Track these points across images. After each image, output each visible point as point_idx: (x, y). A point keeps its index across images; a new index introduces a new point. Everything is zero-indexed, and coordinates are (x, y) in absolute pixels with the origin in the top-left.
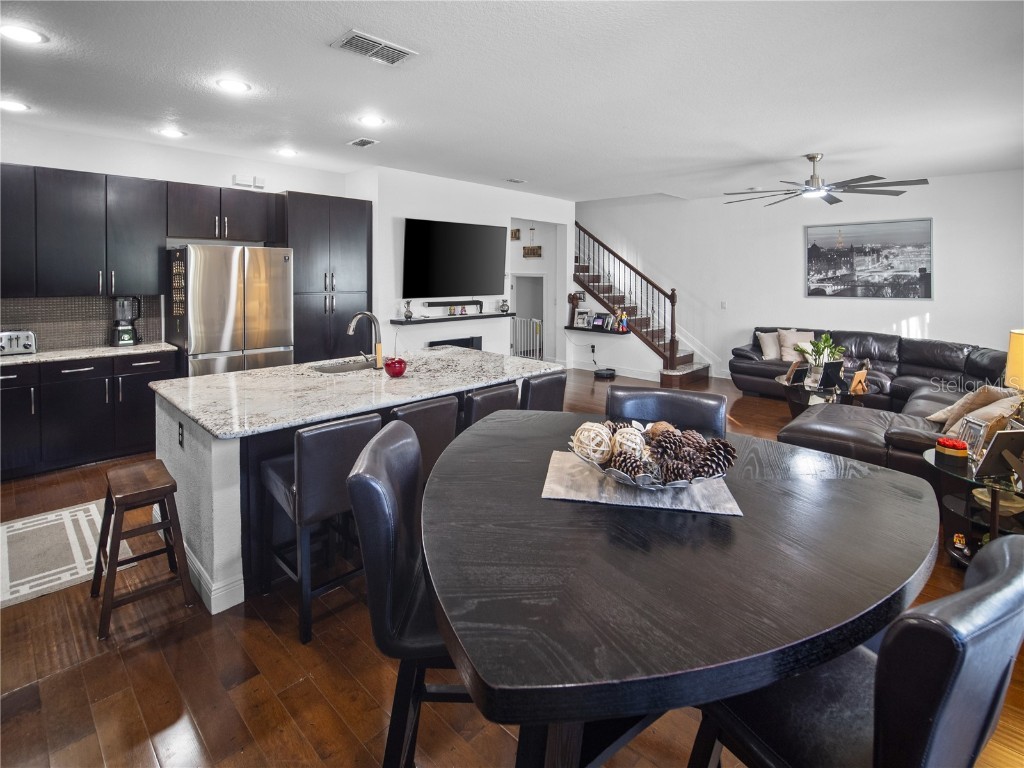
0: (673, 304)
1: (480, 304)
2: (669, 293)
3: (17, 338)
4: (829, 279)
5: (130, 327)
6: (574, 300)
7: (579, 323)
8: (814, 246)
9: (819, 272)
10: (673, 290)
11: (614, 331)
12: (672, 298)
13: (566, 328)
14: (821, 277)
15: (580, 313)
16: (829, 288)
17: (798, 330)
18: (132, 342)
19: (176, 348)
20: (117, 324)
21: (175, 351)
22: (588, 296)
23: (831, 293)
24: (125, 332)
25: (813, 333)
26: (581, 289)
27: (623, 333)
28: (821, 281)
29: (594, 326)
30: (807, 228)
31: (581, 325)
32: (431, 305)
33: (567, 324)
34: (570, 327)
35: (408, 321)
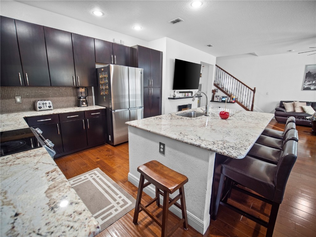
0: (254, 93)
1: (192, 92)
2: (253, 89)
3: (46, 104)
4: (313, 84)
5: (85, 100)
6: (214, 92)
7: (215, 99)
8: (309, 72)
9: (309, 82)
10: (255, 88)
11: (230, 102)
12: (254, 91)
13: (211, 101)
14: (310, 83)
15: (216, 96)
16: (312, 88)
17: (300, 102)
18: (86, 105)
19: (105, 108)
20: (80, 98)
21: (105, 109)
22: (219, 91)
23: (313, 89)
24: (83, 101)
25: (306, 103)
26: (217, 88)
27: (233, 103)
28: (310, 85)
29: (222, 100)
30: (306, 66)
31: (216, 100)
32: (180, 92)
33: (211, 100)
34: (212, 101)
35: (174, 98)
